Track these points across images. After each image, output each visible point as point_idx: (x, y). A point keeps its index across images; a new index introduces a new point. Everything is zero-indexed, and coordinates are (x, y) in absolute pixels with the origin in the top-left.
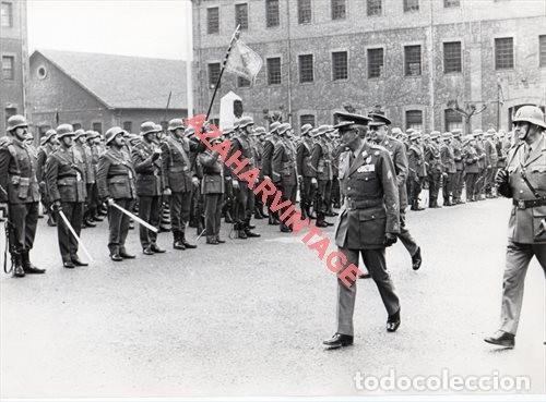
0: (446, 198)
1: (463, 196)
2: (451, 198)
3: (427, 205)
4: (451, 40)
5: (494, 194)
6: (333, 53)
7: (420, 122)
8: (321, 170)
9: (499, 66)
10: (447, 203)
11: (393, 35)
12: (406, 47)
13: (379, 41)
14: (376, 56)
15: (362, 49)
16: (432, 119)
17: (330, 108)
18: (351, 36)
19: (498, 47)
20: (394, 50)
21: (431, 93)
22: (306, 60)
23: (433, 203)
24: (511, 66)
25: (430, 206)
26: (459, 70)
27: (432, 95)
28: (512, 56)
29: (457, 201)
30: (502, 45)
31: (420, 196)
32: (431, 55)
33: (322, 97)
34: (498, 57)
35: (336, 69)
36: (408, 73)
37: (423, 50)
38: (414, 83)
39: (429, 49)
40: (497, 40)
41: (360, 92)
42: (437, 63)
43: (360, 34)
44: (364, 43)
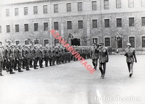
0: (50, 64)
1: (55, 63)
2: (52, 64)
3: (45, 66)
4: (56, 21)
5: (64, 62)
6: (25, 24)
7: (48, 43)
8: (11, 57)
9: (68, 28)
10: (51, 65)
11: (41, 20)
12: (44, 23)
13: (37, 21)
14: (36, 25)
15: (32, 23)
16: (51, 42)
17: (24, 39)
18: (29, 20)
19: (68, 24)
20: (41, 24)
21: (51, 35)
22: (17, 26)
23: (46, 65)
24: (71, 28)
25: (46, 66)
26: (58, 29)
27: (51, 36)
28: (71, 26)
29: (54, 65)
30: (69, 23)
31: (43, 64)
32: (51, 26)
33: (21, 36)
34: (68, 26)
35: (25, 29)
36: (45, 30)
37: (48, 24)
38: (46, 32)
39: (50, 24)
40: (67, 22)
41: (32, 35)
42: (52, 27)
43: (32, 19)
44: (33, 22)
